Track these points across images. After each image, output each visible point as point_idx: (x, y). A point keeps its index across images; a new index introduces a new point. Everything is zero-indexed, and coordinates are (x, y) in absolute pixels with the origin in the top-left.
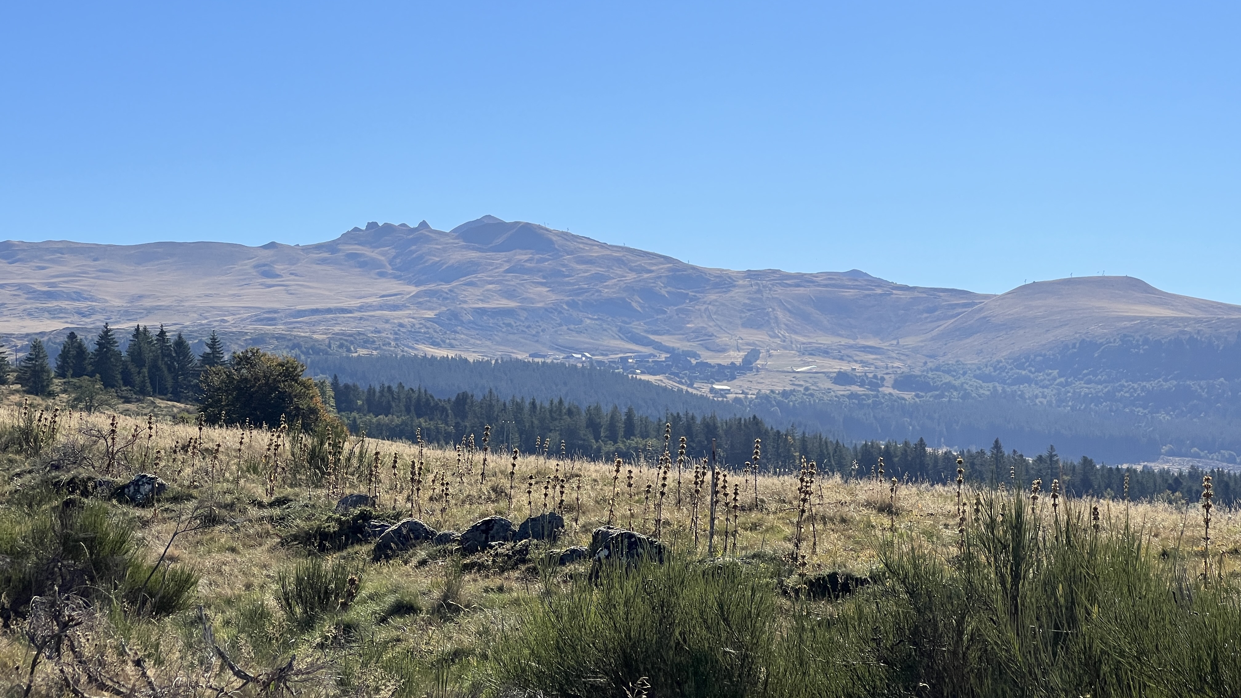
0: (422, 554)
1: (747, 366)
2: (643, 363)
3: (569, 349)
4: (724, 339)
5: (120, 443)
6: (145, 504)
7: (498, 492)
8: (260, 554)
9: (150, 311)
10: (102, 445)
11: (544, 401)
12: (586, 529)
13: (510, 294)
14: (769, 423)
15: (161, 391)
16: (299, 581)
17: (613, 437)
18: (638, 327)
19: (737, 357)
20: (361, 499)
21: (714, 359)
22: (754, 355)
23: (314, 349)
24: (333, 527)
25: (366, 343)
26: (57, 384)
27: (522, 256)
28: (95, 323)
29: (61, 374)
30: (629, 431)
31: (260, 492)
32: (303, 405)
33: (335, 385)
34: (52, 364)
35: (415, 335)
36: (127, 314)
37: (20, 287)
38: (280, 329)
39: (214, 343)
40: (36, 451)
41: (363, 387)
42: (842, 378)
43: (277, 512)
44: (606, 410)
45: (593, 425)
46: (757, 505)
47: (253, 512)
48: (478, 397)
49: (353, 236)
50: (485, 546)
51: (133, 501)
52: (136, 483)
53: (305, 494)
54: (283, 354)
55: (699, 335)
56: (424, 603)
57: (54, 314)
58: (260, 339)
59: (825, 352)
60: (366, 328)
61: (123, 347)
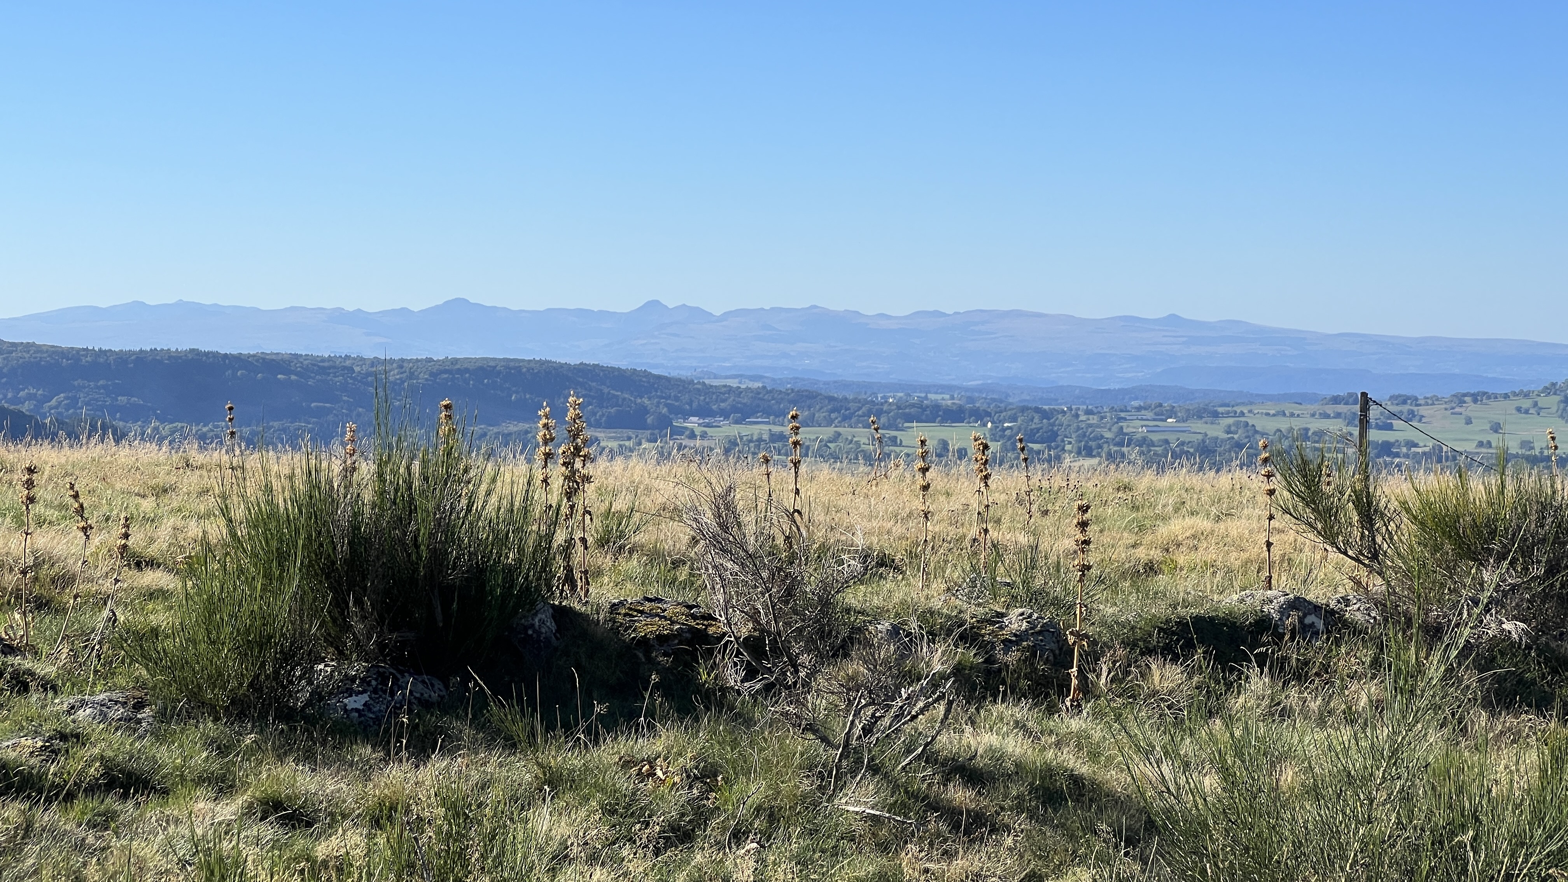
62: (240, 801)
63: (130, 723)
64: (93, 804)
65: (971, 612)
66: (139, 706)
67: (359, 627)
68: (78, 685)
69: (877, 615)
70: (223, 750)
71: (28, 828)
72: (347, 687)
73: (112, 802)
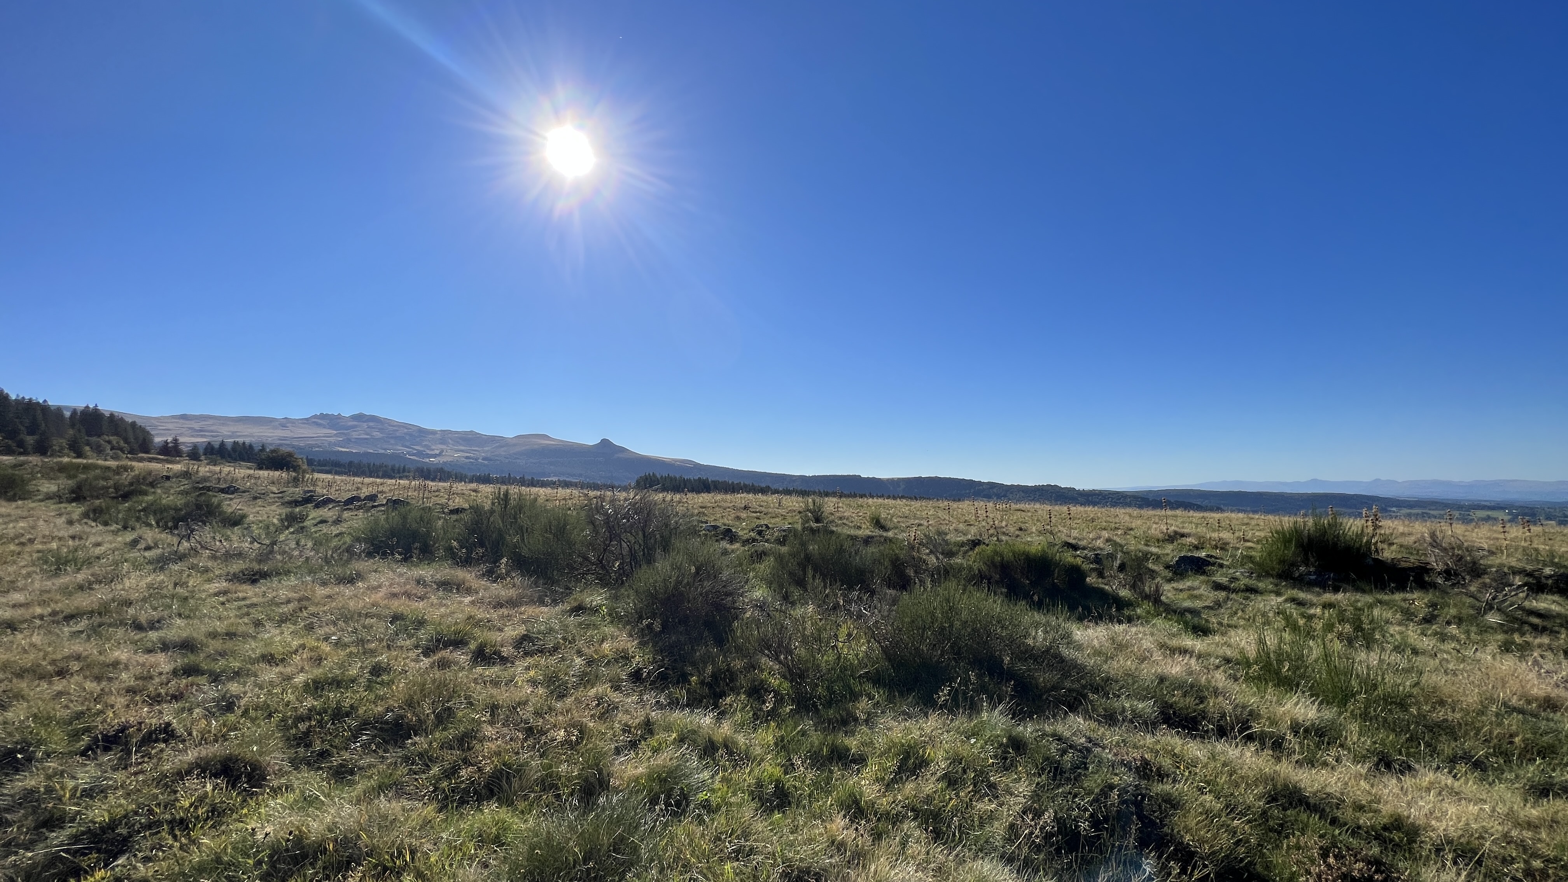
0: (331, 506)
1: (440, 455)
2: (408, 453)
3: (385, 449)
4: (433, 447)
5: (223, 475)
6: (233, 493)
7: (358, 488)
8: (273, 507)
9: (239, 436)
10: (216, 476)
11: (378, 463)
12: (385, 498)
13: (368, 434)
14: (446, 469)
15: (244, 460)
16: (286, 515)
17: (399, 472)
18: (408, 444)
19: (437, 452)
20: (311, 491)
21: (428, 452)
22: (442, 451)
23: (299, 448)
24: (300, 499)
25: (319, 447)
26: (203, 458)
27: (371, 424)
28: (220, 439)
29: (205, 454)
30: (404, 471)
31: (275, 489)
32: (295, 464)
33: (307, 458)
34: (201, 451)
35: (335, 445)
36: (230, 437)
37: (190, 428)
38: (288, 442)
39: (263, 446)
40: (191, 478)
41: (317, 459)
42: (467, 458)
43: (280, 495)
44: (397, 466)
45: (393, 470)
46: (438, 490)
47: (272, 495)
48: (356, 461)
49: (315, 416)
50: (352, 503)
51: (227, 493)
52: (228, 488)
53: (292, 490)
54: (289, 449)
55: (426, 446)
56: (330, 520)
57: (202, 436)
58: (281, 445)
59: (462, 451)
60: (319, 443)
61: (229, 447)
62: (1283, 598)
63: (1250, 577)
64: (1243, 594)
65: (1529, 568)
66: (1252, 573)
67: (1312, 560)
68: (1235, 568)
69: (1491, 566)
70: (1276, 585)
71: (1228, 598)
72: (1309, 573)
73: (1248, 594)
